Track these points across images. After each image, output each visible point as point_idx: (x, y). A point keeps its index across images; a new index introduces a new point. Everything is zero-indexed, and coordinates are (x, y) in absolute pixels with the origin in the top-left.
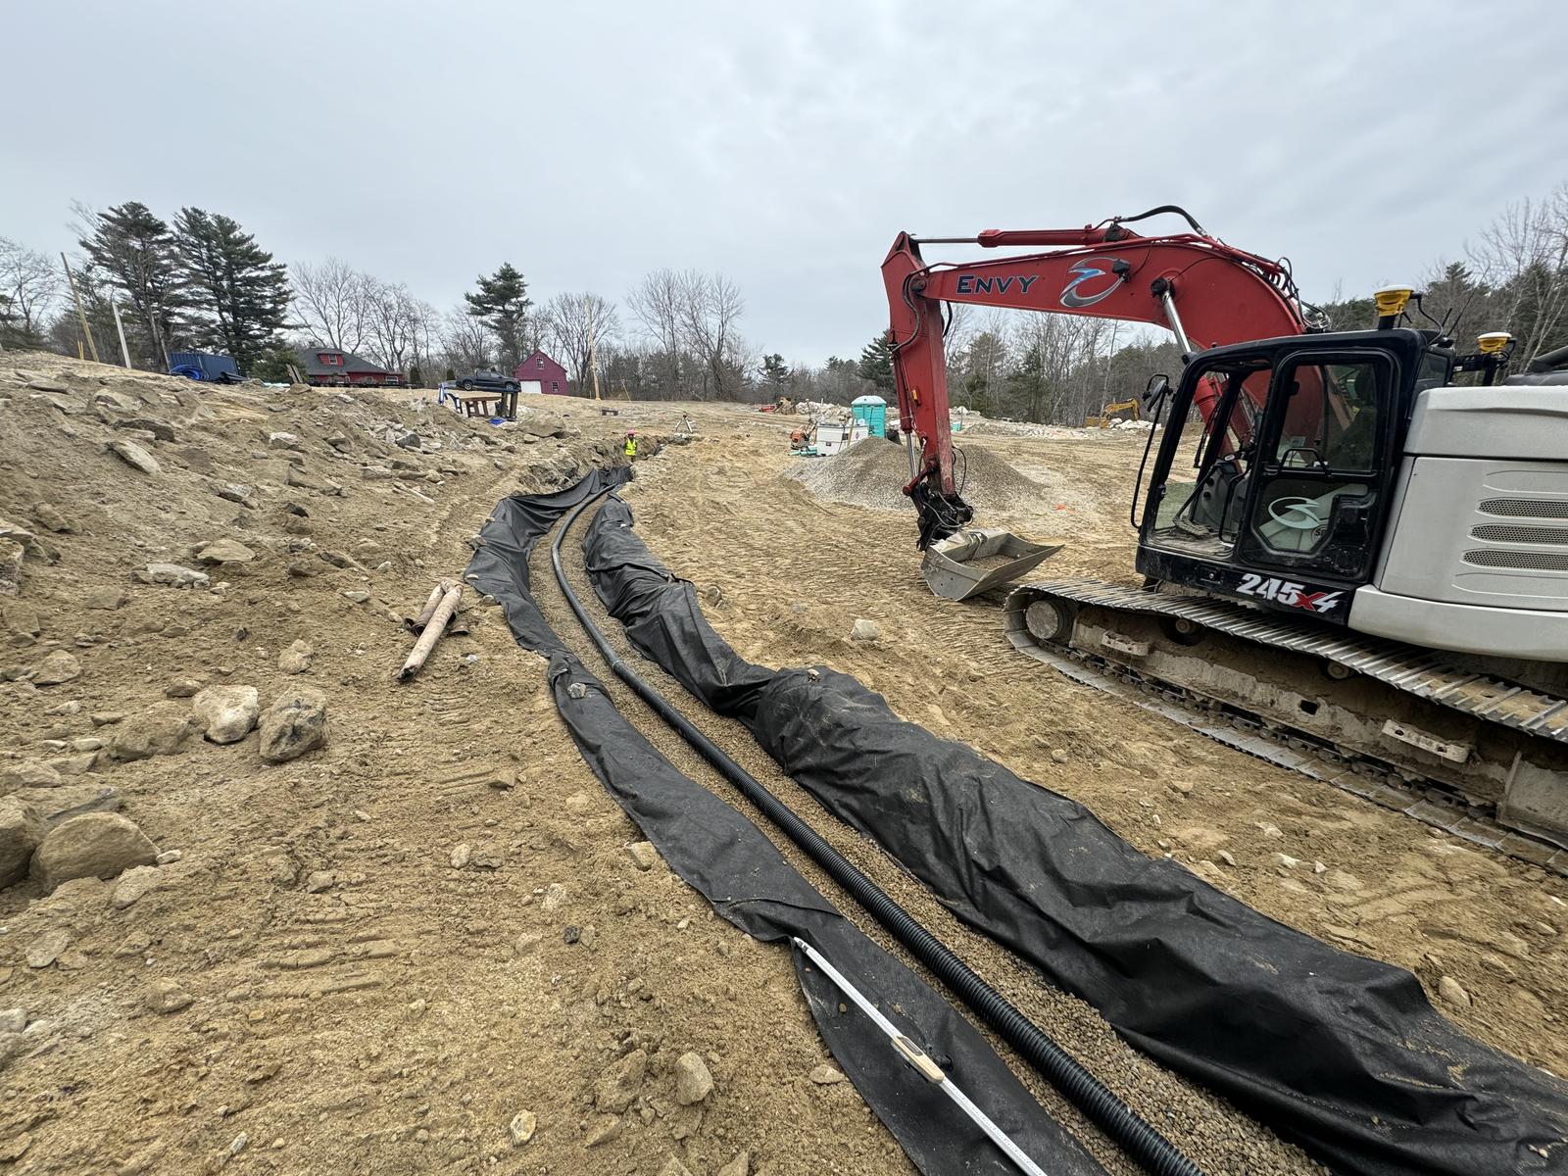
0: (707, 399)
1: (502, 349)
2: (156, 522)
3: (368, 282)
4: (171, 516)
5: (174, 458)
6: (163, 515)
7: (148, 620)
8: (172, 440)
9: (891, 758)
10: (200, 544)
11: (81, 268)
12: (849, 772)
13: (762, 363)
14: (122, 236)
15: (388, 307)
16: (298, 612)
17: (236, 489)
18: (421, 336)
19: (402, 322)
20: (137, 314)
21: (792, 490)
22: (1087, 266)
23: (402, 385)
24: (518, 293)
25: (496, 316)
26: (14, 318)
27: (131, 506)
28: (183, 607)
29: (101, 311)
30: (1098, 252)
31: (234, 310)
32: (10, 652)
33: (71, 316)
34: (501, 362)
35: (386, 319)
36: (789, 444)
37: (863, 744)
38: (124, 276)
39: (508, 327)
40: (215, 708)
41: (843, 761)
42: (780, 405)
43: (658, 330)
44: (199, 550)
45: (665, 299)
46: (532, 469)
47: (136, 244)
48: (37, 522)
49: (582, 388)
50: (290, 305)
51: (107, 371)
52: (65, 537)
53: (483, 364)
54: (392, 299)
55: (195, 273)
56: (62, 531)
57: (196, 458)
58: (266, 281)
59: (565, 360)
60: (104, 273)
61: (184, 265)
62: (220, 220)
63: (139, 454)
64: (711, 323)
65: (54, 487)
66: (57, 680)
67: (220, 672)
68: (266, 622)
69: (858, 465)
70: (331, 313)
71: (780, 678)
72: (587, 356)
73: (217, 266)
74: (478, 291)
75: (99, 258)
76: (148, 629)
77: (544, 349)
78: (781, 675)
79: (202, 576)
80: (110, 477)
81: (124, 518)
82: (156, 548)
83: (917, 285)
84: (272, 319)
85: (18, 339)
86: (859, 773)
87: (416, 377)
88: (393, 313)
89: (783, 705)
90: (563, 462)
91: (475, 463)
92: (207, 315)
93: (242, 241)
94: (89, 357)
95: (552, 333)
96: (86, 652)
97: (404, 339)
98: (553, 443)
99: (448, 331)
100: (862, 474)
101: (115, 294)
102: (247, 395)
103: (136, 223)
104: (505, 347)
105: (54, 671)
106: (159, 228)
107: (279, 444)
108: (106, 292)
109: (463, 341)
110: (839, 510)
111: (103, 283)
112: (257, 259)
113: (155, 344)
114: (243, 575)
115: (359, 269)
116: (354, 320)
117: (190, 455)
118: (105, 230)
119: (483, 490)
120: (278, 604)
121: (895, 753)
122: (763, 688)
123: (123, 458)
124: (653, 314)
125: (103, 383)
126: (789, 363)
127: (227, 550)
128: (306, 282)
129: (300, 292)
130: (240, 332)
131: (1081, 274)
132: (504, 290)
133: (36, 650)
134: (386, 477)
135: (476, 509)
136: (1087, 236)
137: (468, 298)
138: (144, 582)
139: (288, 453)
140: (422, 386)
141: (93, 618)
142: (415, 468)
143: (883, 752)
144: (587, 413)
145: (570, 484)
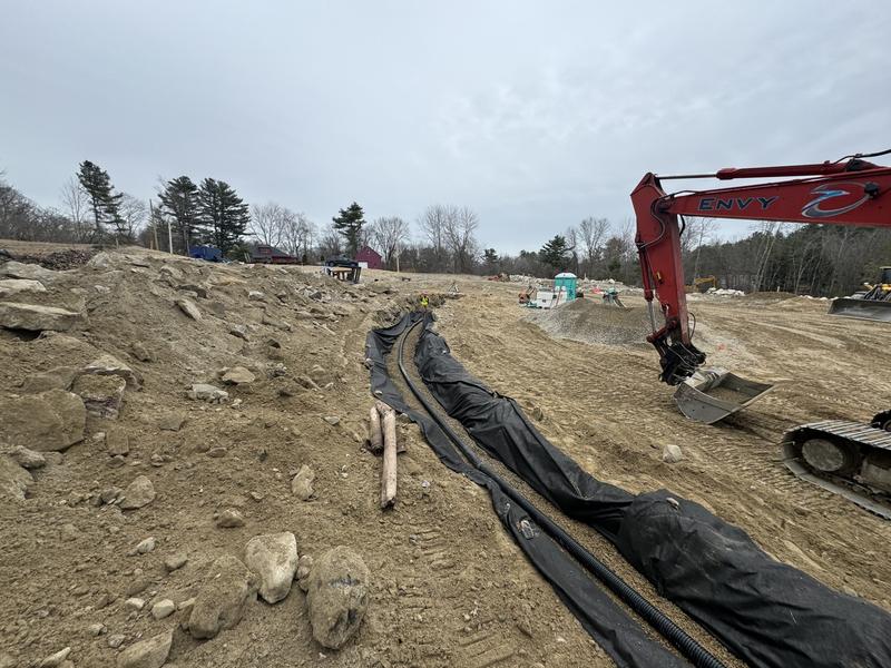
0: (456, 273)
1: (348, 245)
2: (199, 353)
3: (286, 212)
4: (207, 349)
5: (208, 309)
6: (203, 349)
7: (200, 441)
8: (205, 297)
9: (812, 620)
10: (225, 369)
11: (157, 207)
12: (758, 620)
13: (484, 253)
14: (177, 191)
15: (294, 225)
16: (298, 436)
17: (238, 328)
18: (309, 239)
19: (300, 232)
20: (178, 228)
21: (531, 329)
22: (829, 189)
23: (299, 263)
24: (359, 217)
25: (347, 228)
26: (124, 230)
27: (185, 342)
28: (222, 429)
29: (163, 227)
30: (834, 179)
31: (222, 226)
32: (108, 473)
33: (149, 229)
34: (347, 252)
35: (293, 230)
36: (518, 300)
37: (769, 592)
38: (175, 210)
39: (353, 235)
40: (266, 562)
41: (746, 606)
42: (500, 277)
43: (431, 235)
44: (222, 374)
45: (436, 220)
46: (378, 312)
47: (182, 195)
48: (132, 354)
49: (390, 265)
50: (248, 224)
51: (165, 256)
52: (146, 364)
53: (338, 253)
54: (297, 221)
55: (206, 209)
56: (146, 360)
57: (218, 309)
58: (238, 212)
59: (380, 251)
60: (166, 209)
61: (202, 205)
62: (221, 183)
63: (191, 307)
64: (460, 232)
65: (144, 329)
66: (137, 506)
67: (253, 498)
68: (279, 444)
69: (576, 316)
70: (267, 227)
71: (641, 503)
72: (392, 250)
73: (217, 205)
74: (339, 216)
75: (165, 202)
76: (200, 450)
77: (370, 245)
78: (642, 499)
79: (224, 393)
80: (174, 322)
81: (181, 350)
82: (197, 372)
83: (662, 206)
84: (239, 231)
85: (125, 240)
86: (773, 625)
87: (306, 259)
88: (296, 228)
89: (650, 529)
90: (394, 308)
91: (350, 309)
92: (209, 228)
93: (230, 193)
94: (155, 249)
95: (374, 237)
96: (158, 471)
97: (300, 240)
98: (385, 297)
99: (322, 236)
100: (580, 322)
101: (170, 219)
102: (232, 269)
103: (184, 185)
104: (350, 244)
105: (136, 496)
106: (194, 188)
107: (254, 298)
108: (166, 218)
109: (329, 241)
110: (568, 344)
111: (166, 213)
112: (236, 202)
113: (184, 242)
114: (250, 394)
115: (282, 206)
116: (278, 230)
117: (214, 306)
118: (170, 189)
119: (358, 326)
120: (286, 429)
121: (816, 613)
122: (625, 509)
123: (183, 310)
124: (429, 227)
125: (164, 262)
126: (500, 253)
127: (240, 375)
128: (257, 212)
129: (254, 217)
130: (223, 236)
131: (823, 195)
132: (352, 215)
133: (125, 470)
134: (308, 318)
135: (358, 339)
136: (826, 168)
137: (334, 219)
138: (191, 399)
139: (258, 303)
140: (307, 264)
141: (163, 438)
142: (322, 313)
143: (799, 609)
144: (393, 279)
145: (397, 322)
